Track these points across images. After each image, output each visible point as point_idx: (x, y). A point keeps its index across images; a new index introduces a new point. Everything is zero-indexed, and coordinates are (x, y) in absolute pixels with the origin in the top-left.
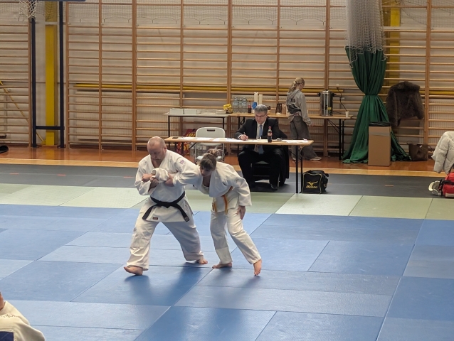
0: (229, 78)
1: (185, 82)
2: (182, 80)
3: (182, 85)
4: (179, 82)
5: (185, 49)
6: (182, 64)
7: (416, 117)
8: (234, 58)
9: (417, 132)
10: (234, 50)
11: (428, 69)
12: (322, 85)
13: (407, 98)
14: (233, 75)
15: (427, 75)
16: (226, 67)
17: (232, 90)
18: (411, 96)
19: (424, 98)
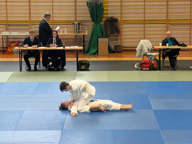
0: (30, 17)
1: (8, 19)
2: (7, 18)
3: (7, 21)
4: (6, 19)
5: (8, 4)
6: (7, 11)
7: (117, 33)
8: (31, 7)
9: (117, 40)
10: (31, 4)
11: (121, 11)
12: (74, 19)
13: (113, 25)
14: (31, 15)
15: (121, 13)
16: (28, 12)
17: (31, 23)
18: (115, 23)
19: (120, 24)
